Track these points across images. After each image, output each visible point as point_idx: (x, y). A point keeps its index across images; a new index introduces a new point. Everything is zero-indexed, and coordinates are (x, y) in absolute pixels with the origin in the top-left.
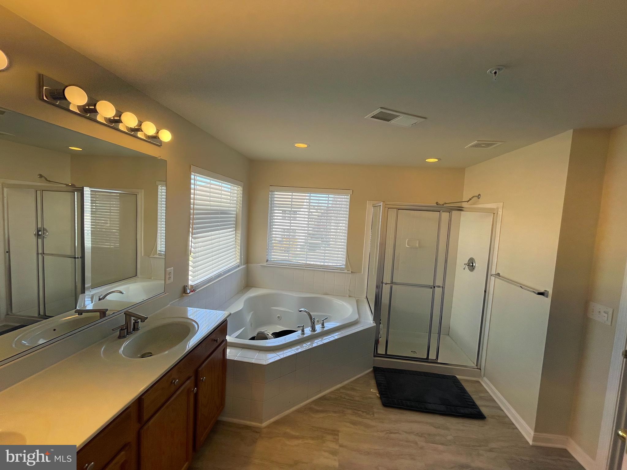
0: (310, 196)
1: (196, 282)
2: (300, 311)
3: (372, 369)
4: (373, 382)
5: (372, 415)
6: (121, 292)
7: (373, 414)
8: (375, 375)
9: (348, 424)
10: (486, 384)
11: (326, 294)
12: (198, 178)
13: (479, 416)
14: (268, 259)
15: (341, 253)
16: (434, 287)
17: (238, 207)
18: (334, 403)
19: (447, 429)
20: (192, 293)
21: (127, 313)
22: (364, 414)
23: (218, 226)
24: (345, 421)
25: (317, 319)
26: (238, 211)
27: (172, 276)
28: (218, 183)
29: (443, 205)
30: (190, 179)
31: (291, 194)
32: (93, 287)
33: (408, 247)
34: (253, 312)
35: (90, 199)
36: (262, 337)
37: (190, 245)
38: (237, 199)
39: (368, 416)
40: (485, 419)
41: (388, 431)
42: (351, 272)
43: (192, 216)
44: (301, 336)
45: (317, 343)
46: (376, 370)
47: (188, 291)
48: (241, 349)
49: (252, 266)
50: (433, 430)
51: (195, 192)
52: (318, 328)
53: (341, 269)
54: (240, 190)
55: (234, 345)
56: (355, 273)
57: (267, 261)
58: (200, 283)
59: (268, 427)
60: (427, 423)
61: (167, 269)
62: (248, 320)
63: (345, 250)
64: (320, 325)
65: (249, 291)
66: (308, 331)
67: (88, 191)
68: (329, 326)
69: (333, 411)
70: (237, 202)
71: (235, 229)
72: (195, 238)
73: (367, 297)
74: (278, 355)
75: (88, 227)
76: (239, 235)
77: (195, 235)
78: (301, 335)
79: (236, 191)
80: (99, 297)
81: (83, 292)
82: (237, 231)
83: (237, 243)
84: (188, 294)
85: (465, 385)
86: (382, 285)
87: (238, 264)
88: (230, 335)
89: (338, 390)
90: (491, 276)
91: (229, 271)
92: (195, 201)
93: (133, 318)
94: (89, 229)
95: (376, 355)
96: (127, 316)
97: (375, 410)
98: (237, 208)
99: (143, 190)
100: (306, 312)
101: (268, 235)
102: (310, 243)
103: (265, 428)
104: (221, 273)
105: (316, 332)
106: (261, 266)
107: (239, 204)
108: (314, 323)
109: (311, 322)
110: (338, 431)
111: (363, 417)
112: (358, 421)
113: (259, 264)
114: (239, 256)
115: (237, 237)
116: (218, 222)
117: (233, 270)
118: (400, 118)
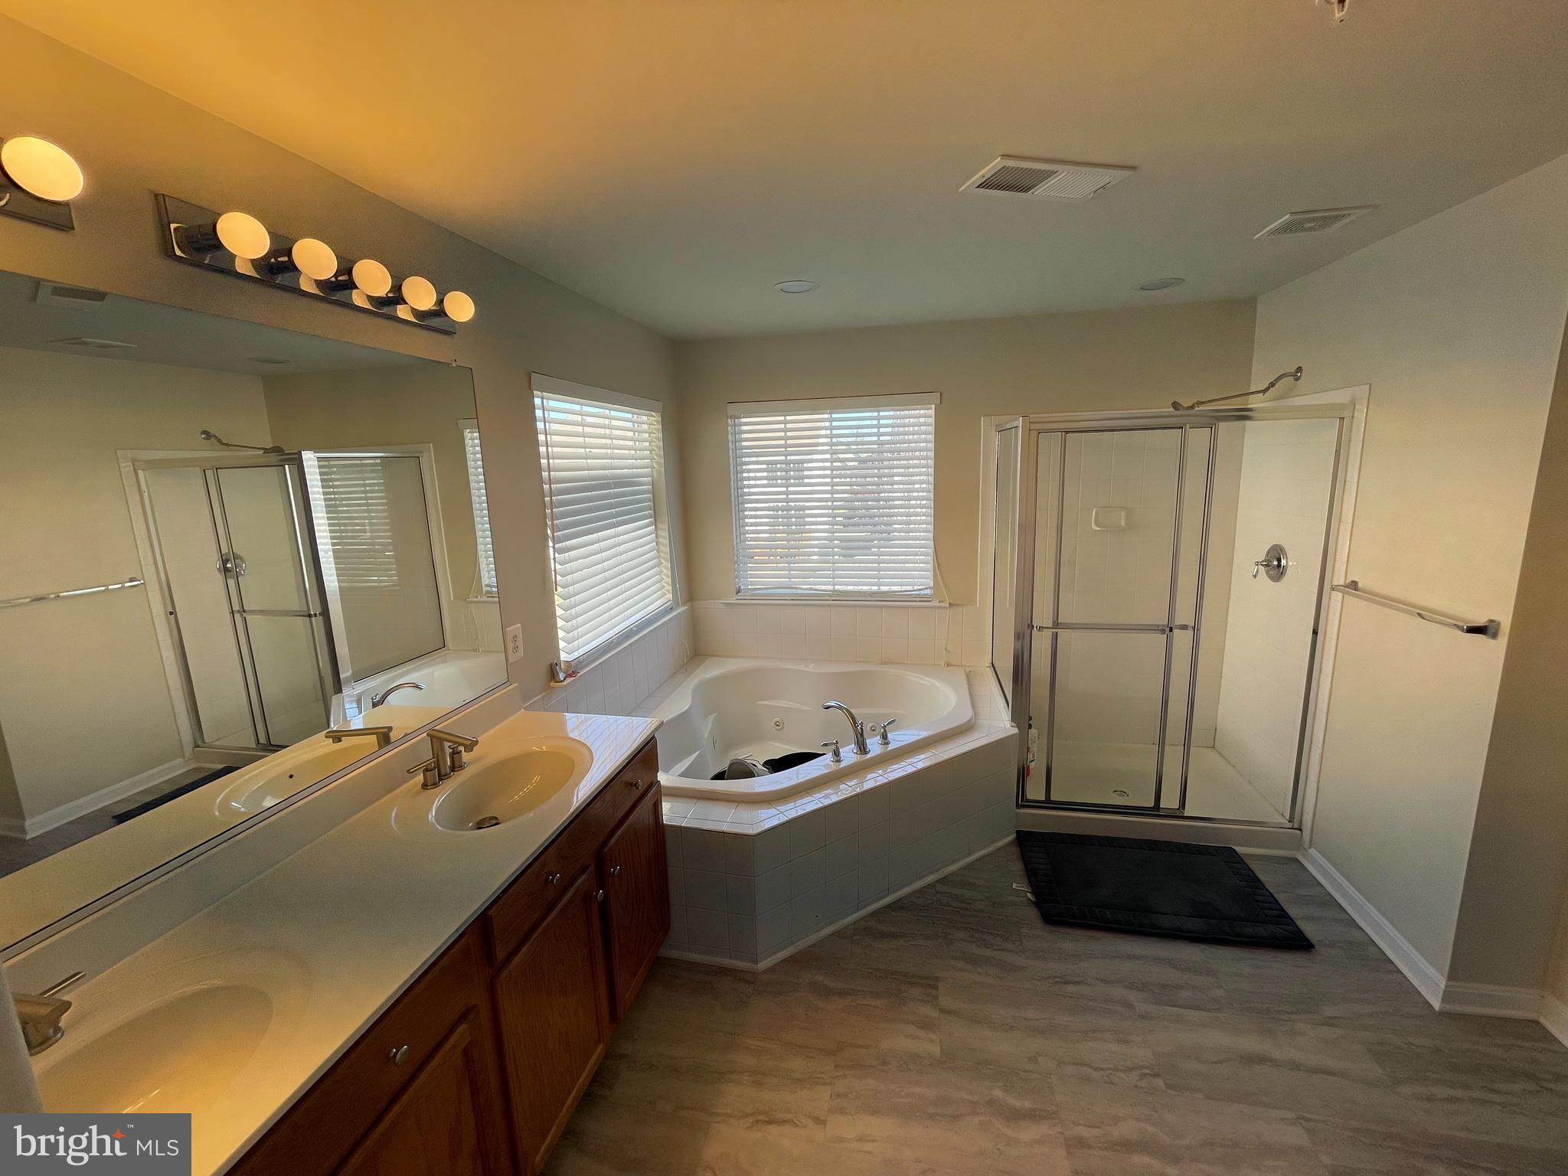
0: (831, 420)
1: (576, 654)
2: (828, 708)
3: (1013, 837)
4: (1017, 866)
5: (1018, 943)
6: (417, 687)
7: (1020, 940)
8: (1021, 852)
9: (960, 964)
10: (1316, 864)
11: (888, 662)
12: (552, 403)
13: (1299, 943)
14: (740, 587)
15: (921, 557)
16: (1171, 630)
17: (656, 466)
18: (923, 916)
19: (1210, 972)
20: (569, 680)
21: (435, 733)
22: (999, 941)
23: (613, 516)
24: (952, 957)
25: (871, 725)
26: (655, 473)
27: (520, 644)
28: (601, 411)
29: (1192, 407)
30: (533, 408)
31: (782, 418)
32: (358, 677)
33: (1098, 529)
34: (714, 715)
35: (319, 477)
36: (741, 771)
37: (553, 569)
38: (650, 445)
39: (1008, 945)
40: (1312, 949)
41: (1058, 977)
42: (948, 605)
43: (547, 499)
44: (834, 767)
45: (874, 779)
46: (1024, 839)
47: (561, 676)
48: (696, 800)
49: (704, 605)
50: (1172, 976)
51: (549, 439)
52: (874, 745)
53: (924, 599)
54: (656, 421)
55: (678, 793)
56: (960, 605)
57: (738, 591)
59: (771, 970)
60: (1156, 959)
61: (507, 629)
62: (706, 733)
63: (931, 551)
64: (878, 739)
65: (701, 665)
66: (849, 755)
67: (311, 459)
68: (899, 738)
69: (921, 935)
70: (650, 453)
71: (652, 519)
72: (562, 551)
73: (992, 663)
74: (782, 813)
75: (325, 544)
76: (665, 534)
77: (560, 544)
78: (832, 763)
79: (646, 427)
80: (372, 699)
81: (338, 689)
82: (659, 525)
83: (662, 555)
84: (562, 681)
85: (1258, 869)
86: (1031, 632)
87: (669, 604)
88: (666, 771)
89: (931, 886)
90: (1333, 589)
91: (649, 622)
92: (551, 461)
93: (447, 744)
94: (328, 547)
95: (1023, 802)
96: (434, 740)
97: (1026, 931)
98: (653, 467)
99: (431, 445)
100: (840, 708)
101: (734, 527)
102: (842, 540)
103: (764, 972)
104: (631, 629)
105: (868, 756)
106: (726, 604)
107: (655, 457)
108: (862, 735)
109: (856, 731)
110: (937, 979)
111: (996, 948)
112: (983, 956)
113: (720, 599)
114: (669, 585)
115: (661, 540)
116: (611, 506)
117: (660, 619)
118: (1060, 177)
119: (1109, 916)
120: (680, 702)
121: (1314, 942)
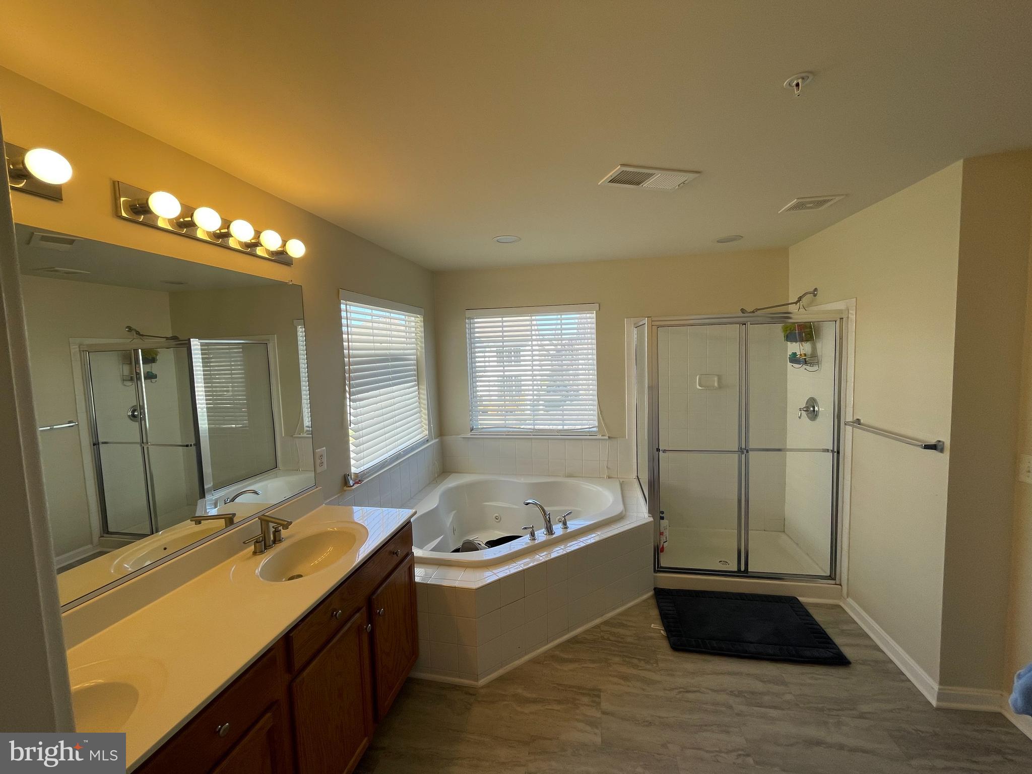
0: (531, 320)
1: (362, 469)
2: (527, 504)
3: (651, 593)
4: (655, 613)
5: (655, 665)
6: (256, 493)
7: (657, 662)
8: (657, 602)
9: (615, 680)
10: (853, 609)
11: (570, 476)
12: (353, 308)
13: (839, 661)
14: (473, 427)
15: (590, 407)
16: (747, 452)
17: (419, 348)
18: (591, 647)
19: (784, 683)
20: (356, 486)
21: (263, 517)
22: (642, 664)
23: (389, 380)
24: (610, 675)
25: (558, 517)
26: (418, 353)
27: (325, 460)
28: (384, 314)
29: (753, 312)
30: (340, 311)
31: (500, 319)
32: (216, 488)
33: (701, 388)
34: (454, 512)
35: (201, 356)
36: (470, 547)
37: (349, 412)
38: (416, 335)
39: (648, 667)
40: (850, 665)
41: (683, 688)
42: (607, 438)
43: (347, 367)
44: (531, 543)
45: (558, 551)
46: (660, 594)
47: (351, 483)
48: (437, 567)
49: (449, 439)
50: (759, 686)
51: (349, 330)
52: (558, 530)
53: (591, 434)
54: (420, 321)
55: (425, 562)
56: (614, 438)
57: (472, 430)
58: (368, 470)
59: (488, 686)
60: (748, 675)
61: (317, 450)
62: (448, 524)
63: (596, 403)
64: (561, 525)
65: (446, 479)
66: (541, 535)
67: (196, 345)
68: (574, 525)
69: (590, 660)
70: (416, 340)
71: (416, 383)
72: (355, 401)
73: (637, 476)
74: (495, 574)
75: (201, 404)
76: (424, 392)
77: (354, 397)
78: (529, 541)
79: (413, 324)
80: (225, 501)
81: (203, 495)
82: (420, 386)
83: (422, 405)
84: (351, 486)
85: (812, 611)
86: (659, 454)
87: (426, 437)
88: (421, 547)
89: (597, 627)
90: (845, 424)
91: (412, 449)
92: (350, 344)
93: (271, 525)
94: (203, 406)
95: (658, 569)
96: (263, 522)
97: (659, 656)
98: (417, 349)
99: (276, 335)
100: (536, 504)
101: (470, 388)
102: (545, 401)
103: (482, 687)
104: (400, 453)
105: (554, 536)
106: (463, 438)
107: (419, 343)
108: (549, 522)
109: (545, 520)
110: (600, 690)
111: (641, 668)
112: (631, 674)
113: (460, 435)
114: (426, 425)
115: (421, 396)
116: (389, 373)
117: (419, 448)
118: (657, 177)
119: (715, 645)
120: (431, 502)
121: (851, 661)
